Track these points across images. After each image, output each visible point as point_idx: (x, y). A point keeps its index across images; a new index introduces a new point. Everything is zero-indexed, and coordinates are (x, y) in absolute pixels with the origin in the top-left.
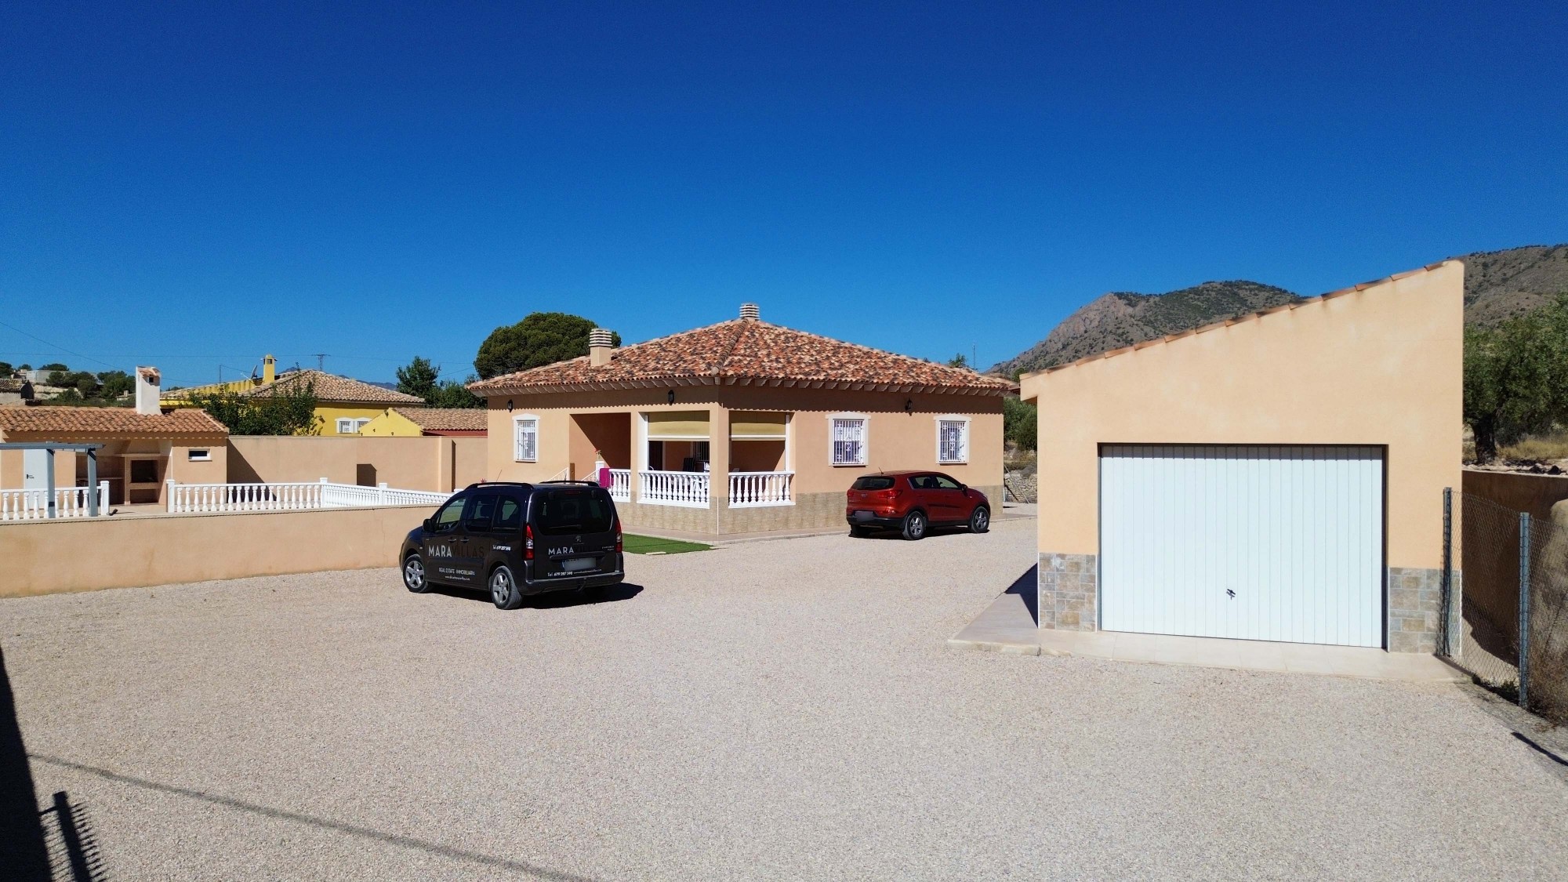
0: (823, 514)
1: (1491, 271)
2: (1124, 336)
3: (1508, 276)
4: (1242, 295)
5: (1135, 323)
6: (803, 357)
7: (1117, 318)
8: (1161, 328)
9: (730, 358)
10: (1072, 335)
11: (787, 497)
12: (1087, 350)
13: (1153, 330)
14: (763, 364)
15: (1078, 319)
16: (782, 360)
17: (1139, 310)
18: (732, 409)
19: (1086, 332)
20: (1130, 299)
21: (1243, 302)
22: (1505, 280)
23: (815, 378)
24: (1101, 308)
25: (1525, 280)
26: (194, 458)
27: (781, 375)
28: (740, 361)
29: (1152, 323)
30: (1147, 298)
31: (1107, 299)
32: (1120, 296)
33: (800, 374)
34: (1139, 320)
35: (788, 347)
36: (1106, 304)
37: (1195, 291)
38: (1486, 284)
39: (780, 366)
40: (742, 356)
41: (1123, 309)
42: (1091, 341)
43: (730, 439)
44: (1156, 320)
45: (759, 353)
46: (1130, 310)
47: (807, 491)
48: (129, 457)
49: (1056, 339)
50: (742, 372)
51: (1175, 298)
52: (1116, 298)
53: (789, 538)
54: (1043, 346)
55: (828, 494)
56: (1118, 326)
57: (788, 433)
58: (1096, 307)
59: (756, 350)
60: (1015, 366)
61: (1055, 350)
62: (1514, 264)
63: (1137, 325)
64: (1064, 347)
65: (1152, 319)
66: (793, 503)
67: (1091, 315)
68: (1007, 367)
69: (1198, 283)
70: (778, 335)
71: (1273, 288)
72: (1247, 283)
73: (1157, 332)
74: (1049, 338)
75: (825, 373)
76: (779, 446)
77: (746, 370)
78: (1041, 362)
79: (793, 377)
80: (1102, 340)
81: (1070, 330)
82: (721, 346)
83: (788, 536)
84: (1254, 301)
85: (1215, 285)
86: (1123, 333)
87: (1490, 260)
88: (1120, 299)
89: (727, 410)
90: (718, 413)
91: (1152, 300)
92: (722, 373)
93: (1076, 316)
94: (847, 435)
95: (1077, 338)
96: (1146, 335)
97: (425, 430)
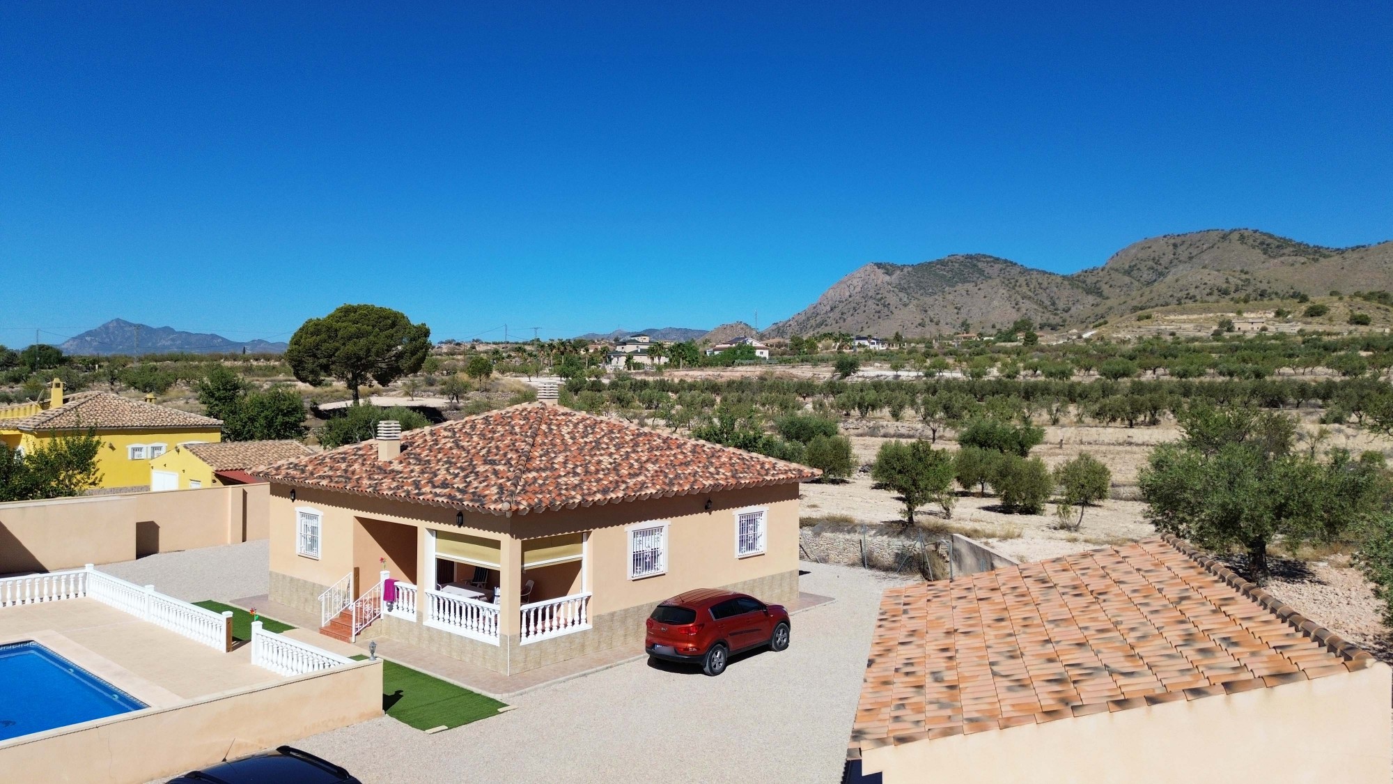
0: (621, 632)
1: (1179, 250)
2: (882, 301)
3: (1193, 255)
4: (980, 267)
5: (891, 289)
6: (601, 458)
7: (876, 285)
8: (913, 295)
9: (524, 476)
10: (838, 299)
11: (583, 621)
12: (851, 312)
13: (906, 296)
14: (560, 481)
15: (843, 286)
16: (579, 470)
17: (895, 278)
18: (527, 536)
19: (850, 296)
20: (888, 269)
21: (981, 272)
22: (1191, 258)
23: (614, 495)
24: (863, 276)
25: (1206, 258)
27: (578, 499)
28: (535, 480)
29: (906, 290)
30: (901, 268)
31: (868, 268)
32: (879, 266)
33: (598, 491)
34: (895, 287)
35: (586, 442)
36: (867, 273)
37: (941, 263)
38: (1176, 261)
39: (576, 481)
40: (537, 471)
41: (881, 277)
42: (855, 305)
43: (522, 569)
44: (909, 287)
45: (556, 461)
46: (887, 278)
47: (605, 611)
49: (825, 302)
50: (536, 500)
51: (925, 268)
52: (876, 267)
53: (584, 675)
54: (814, 308)
55: (626, 611)
56: (877, 292)
57: (586, 552)
58: (858, 275)
59: (553, 456)
60: (790, 325)
61: (824, 312)
62: (1198, 245)
63: (893, 291)
64: (831, 310)
65: (906, 286)
66: (589, 626)
67: (855, 282)
68: (783, 326)
69: (943, 256)
70: (576, 425)
71: (1006, 261)
72: (985, 256)
73: (910, 298)
74: (819, 301)
75: (624, 486)
76: (577, 565)
77: (540, 496)
78: (812, 322)
79: (590, 499)
80: (864, 303)
81: (837, 295)
82: (517, 451)
83: (584, 672)
84: (991, 272)
85: (958, 257)
86: (882, 298)
87: (1178, 241)
88: (879, 268)
89: (519, 541)
90: (510, 544)
91: (905, 270)
92: (514, 508)
93: (841, 282)
94: (647, 544)
95: (843, 302)
96: (901, 300)
97: (217, 471)
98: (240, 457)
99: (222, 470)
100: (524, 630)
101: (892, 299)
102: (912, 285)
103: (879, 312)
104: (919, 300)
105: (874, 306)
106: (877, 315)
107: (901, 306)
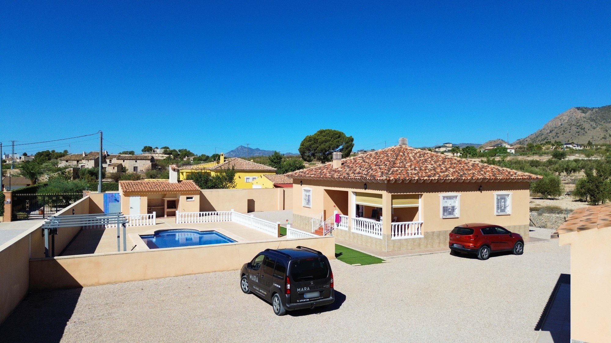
0: (437, 241)
2: (581, 127)
5: (586, 120)
6: (427, 165)
7: (577, 119)
8: (599, 122)
9: (392, 169)
10: (554, 126)
11: (419, 233)
12: (562, 133)
13: (595, 124)
14: (408, 171)
15: (557, 120)
16: (417, 169)
17: (588, 115)
18: (393, 194)
19: (561, 125)
20: (584, 110)
23: (433, 178)
24: (569, 114)
26: (188, 200)
27: (417, 178)
28: (397, 170)
29: (594, 120)
30: (592, 109)
31: (572, 110)
32: (578, 109)
33: (426, 176)
34: (588, 119)
35: (420, 160)
36: (571, 113)
39: (416, 172)
40: (398, 167)
41: (580, 114)
42: (564, 129)
43: (392, 207)
44: (596, 119)
45: (406, 165)
46: (583, 115)
47: (429, 230)
48: (166, 199)
49: (547, 128)
50: (398, 177)
51: (606, 109)
52: (576, 109)
53: (420, 255)
54: (541, 131)
55: (440, 232)
56: (578, 122)
57: (420, 203)
58: (566, 114)
59: (405, 163)
60: (527, 140)
61: (546, 133)
63: (587, 121)
64: (551, 132)
65: (594, 119)
66: (422, 236)
67: (564, 117)
68: (523, 141)
70: (416, 154)
73: (597, 124)
74: (544, 128)
75: (438, 175)
76: (416, 209)
77: (399, 176)
78: (539, 138)
79: (422, 178)
80: (569, 128)
81: (554, 124)
82: (389, 161)
83: (420, 254)
86: (580, 125)
88: (578, 110)
89: (390, 195)
90: (386, 195)
91: (594, 110)
92: (388, 179)
93: (557, 118)
94: (449, 203)
95: (557, 128)
96: (591, 125)
97: (274, 184)
98: (282, 179)
99: (276, 184)
100: (393, 233)
101: (586, 126)
102: (598, 118)
103: (579, 132)
104: (602, 125)
105: (576, 129)
106: (577, 134)
107: (592, 129)
